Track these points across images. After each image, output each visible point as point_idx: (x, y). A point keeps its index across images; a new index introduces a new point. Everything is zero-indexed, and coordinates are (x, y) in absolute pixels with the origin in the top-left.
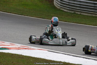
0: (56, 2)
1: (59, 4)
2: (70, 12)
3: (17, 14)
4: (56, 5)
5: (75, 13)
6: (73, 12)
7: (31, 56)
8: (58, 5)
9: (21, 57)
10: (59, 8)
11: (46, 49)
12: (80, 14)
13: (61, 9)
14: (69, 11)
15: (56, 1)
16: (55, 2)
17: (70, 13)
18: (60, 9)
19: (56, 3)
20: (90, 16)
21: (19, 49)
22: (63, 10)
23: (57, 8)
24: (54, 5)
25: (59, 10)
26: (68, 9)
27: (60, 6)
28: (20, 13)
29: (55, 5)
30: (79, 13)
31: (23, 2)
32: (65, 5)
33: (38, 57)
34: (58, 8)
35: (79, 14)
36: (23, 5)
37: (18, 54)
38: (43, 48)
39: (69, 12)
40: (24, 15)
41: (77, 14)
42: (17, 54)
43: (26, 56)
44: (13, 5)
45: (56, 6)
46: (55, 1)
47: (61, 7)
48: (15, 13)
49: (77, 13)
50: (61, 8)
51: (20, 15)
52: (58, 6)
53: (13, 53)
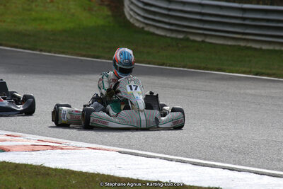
0: (132, 10)
1: (139, 15)
2: (174, 35)
3: (20, 48)
4: (131, 16)
5: (188, 40)
6: (181, 36)
7: (72, 169)
8: (138, 18)
9: (43, 171)
10: (141, 26)
11: (112, 148)
12: (203, 42)
13: (147, 29)
14: (168, 34)
15: (132, 7)
16: (126, 10)
17: (172, 38)
18: (143, 28)
19: (131, 13)
20: (230, 46)
21: (33, 149)
22: (152, 30)
23: (133, 25)
24: (125, 17)
25: (141, 31)
26: (168, 27)
27: (142, 20)
28: (27, 45)
29: (128, 17)
30: (199, 39)
31: (33, 13)
32: (157, 18)
33: (91, 171)
34: (137, 24)
35: (199, 42)
36: (35, 20)
37: (34, 164)
38: (105, 145)
39: (169, 37)
40: (41, 51)
41: (194, 41)
42: (31, 165)
43: (56, 170)
44: (4, 21)
45: (131, 20)
46: (129, 7)
47: (146, 21)
48: (13, 44)
49: (192, 38)
50: (147, 24)
51: (29, 49)
52: (138, 20)
53: (17, 162)
